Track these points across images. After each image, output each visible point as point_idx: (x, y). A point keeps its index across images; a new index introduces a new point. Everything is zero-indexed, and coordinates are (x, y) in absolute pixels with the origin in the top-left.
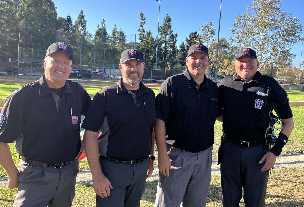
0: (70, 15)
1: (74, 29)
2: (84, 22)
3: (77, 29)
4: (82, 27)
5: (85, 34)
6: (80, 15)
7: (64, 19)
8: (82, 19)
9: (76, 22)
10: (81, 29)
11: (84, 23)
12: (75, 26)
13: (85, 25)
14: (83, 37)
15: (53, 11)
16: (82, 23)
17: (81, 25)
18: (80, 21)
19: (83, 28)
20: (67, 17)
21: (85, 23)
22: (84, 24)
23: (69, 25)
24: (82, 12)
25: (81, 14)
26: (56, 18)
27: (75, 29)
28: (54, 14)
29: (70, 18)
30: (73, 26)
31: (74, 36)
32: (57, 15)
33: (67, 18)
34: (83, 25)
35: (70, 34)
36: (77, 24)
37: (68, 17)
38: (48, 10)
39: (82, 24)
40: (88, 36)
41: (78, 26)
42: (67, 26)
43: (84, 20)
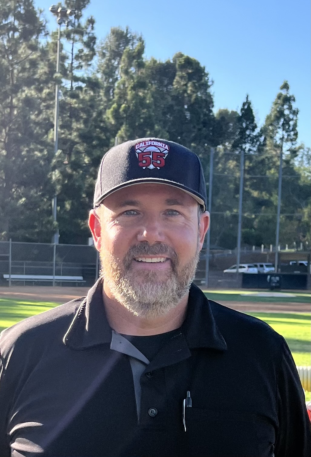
0: (249, 99)
1: (262, 139)
2: (291, 116)
3: (272, 138)
4: (287, 132)
5: (294, 153)
6: (279, 97)
7: (234, 113)
8: (286, 107)
9: (268, 118)
10: (282, 139)
11: (292, 119)
12: (264, 131)
13: (295, 125)
14: (287, 162)
15: (201, 94)
16: (285, 120)
17: (283, 124)
18: (281, 114)
19: (288, 135)
20: (241, 106)
21: (295, 118)
22: (291, 123)
23: (247, 128)
24: (286, 86)
25: (284, 92)
26: (211, 111)
27: (265, 139)
28: (206, 101)
29: (249, 107)
30: (257, 130)
31: (263, 161)
32: (212, 102)
33: (242, 110)
34: (289, 126)
35: (249, 158)
36: (271, 125)
37: (244, 104)
38: (189, 92)
39: (287, 122)
40: (302, 157)
41: (273, 131)
42: (243, 132)
43: (290, 108)
